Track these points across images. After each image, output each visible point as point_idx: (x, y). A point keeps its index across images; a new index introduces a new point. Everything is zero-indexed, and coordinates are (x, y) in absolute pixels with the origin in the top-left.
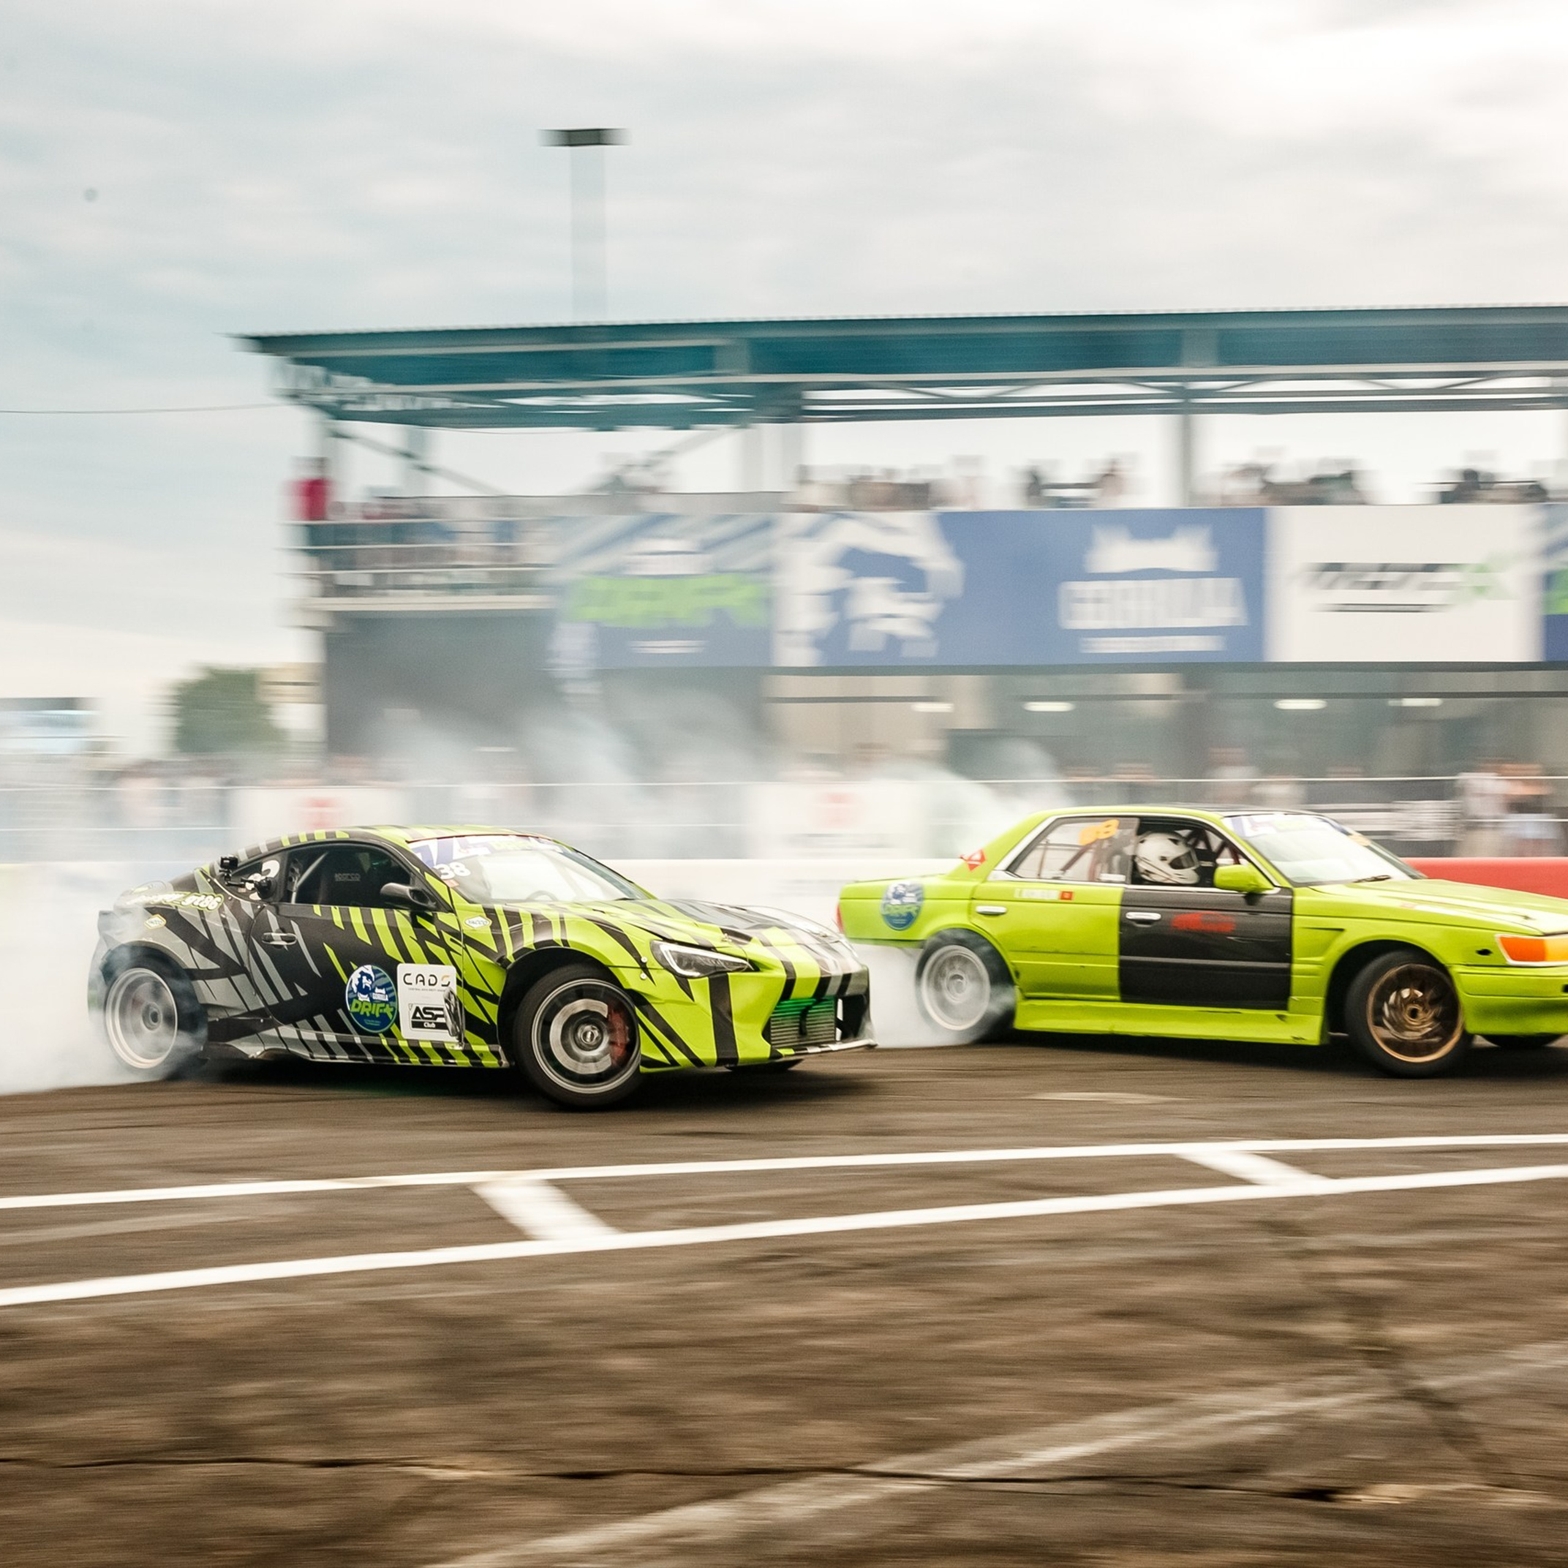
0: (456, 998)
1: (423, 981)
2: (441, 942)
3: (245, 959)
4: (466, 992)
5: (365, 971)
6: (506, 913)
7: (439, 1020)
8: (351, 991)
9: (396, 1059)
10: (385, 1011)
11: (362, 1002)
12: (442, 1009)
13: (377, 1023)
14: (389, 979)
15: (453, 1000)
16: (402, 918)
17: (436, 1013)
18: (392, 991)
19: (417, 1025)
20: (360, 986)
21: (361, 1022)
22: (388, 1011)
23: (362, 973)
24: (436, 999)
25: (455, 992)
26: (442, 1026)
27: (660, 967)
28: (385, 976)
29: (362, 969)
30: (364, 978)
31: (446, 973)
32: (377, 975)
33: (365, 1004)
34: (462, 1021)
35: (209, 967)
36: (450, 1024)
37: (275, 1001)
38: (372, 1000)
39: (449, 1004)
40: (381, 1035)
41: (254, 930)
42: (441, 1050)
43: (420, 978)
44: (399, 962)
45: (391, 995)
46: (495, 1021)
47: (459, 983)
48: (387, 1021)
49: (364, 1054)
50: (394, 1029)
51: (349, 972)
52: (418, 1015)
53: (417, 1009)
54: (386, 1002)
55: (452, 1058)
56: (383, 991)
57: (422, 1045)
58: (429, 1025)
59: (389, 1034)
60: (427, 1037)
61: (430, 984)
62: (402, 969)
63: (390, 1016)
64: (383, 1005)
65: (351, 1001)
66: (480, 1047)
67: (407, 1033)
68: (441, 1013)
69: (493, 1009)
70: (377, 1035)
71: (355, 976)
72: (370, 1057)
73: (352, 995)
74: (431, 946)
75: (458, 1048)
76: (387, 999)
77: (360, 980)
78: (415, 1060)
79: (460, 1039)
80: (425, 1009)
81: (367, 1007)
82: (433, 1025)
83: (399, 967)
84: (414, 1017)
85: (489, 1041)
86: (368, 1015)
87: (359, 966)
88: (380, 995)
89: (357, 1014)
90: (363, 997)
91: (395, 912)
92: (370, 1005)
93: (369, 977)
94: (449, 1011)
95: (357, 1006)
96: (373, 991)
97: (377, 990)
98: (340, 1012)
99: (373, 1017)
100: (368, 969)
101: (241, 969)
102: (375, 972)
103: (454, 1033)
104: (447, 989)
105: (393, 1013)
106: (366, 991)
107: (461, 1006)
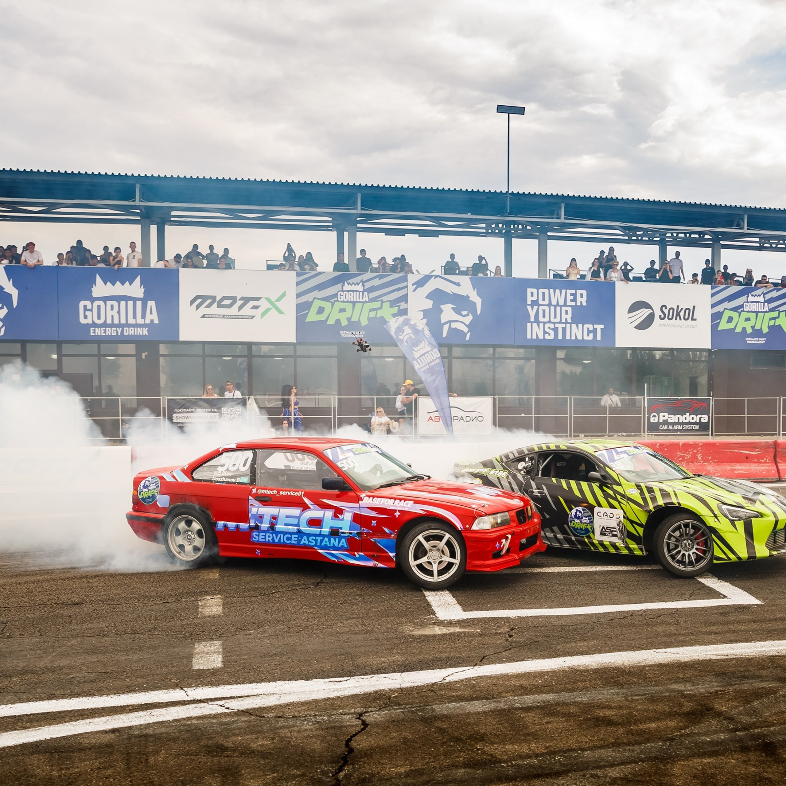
0: (623, 524)
1: (607, 515)
2: (616, 499)
4: (628, 521)
6: (646, 487)
7: (614, 533)
8: (571, 517)
9: (592, 548)
10: (587, 527)
11: (576, 523)
12: (615, 528)
13: (583, 532)
14: (590, 513)
15: (621, 525)
16: (595, 486)
17: (612, 529)
19: (602, 534)
20: (576, 516)
21: (575, 531)
22: (589, 527)
23: (577, 510)
24: (613, 523)
25: (622, 521)
26: (615, 536)
27: (722, 515)
28: (588, 512)
29: (577, 508)
30: (578, 512)
31: (619, 513)
32: (584, 512)
34: (625, 534)
36: (619, 535)
38: (581, 522)
39: (619, 526)
40: (585, 537)
41: (525, 488)
42: (614, 545)
43: (605, 514)
44: (595, 507)
45: (591, 520)
46: (642, 535)
47: (624, 517)
48: (588, 532)
49: (576, 545)
50: (591, 535)
51: (571, 509)
52: (604, 530)
53: (603, 527)
54: (588, 524)
55: (620, 550)
56: (587, 519)
57: (605, 543)
58: (609, 535)
59: (589, 537)
60: (607, 540)
61: (610, 517)
62: (597, 509)
63: (590, 530)
65: (571, 522)
66: (633, 545)
67: (597, 537)
68: (615, 530)
69: (641, 530)
70: (583, 537)
71: (574, 511)
72: (579, 547)
73: (571, 519)
74: (610, 500)
75: (622, 545)
76: (589, 522)
77: (576, 513)
78: (601, 549)
79: (623, 541)
80: (607, 528)
82: (611, 535)
83: (595, 508)
84: (602, 530)
85: (637, 544)
86: (579, 528)
87: (576, 507)
88: (585, 520)
89: (573, 528)
90: (576, 520)
91: (592, 484)
92: (580, 524)
93: (580, 512)
94: (619, 529)
95: (574, 524)
96: (582, 518)
97: (584, 518)
98: (565, 526)
99: (581, 529)
100: (580, 509)
102: (583, 510)
103: (620, 539)
104: (619, 520)
105: (591, 528)
106: (578, 518)
107: (625, 527)
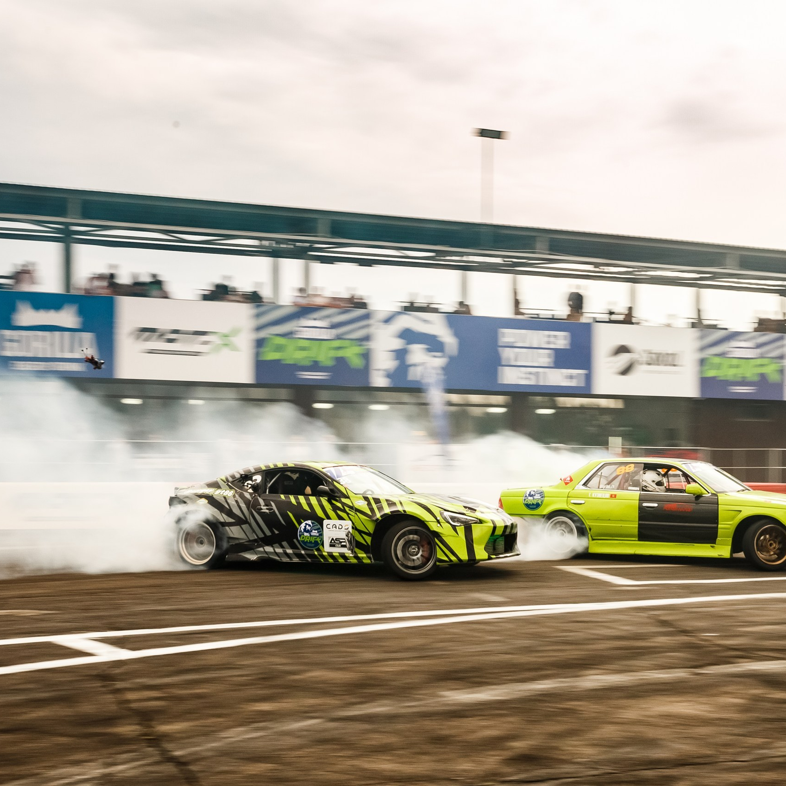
0: (351, 534)
1: (336, 527)
2: (344, 511)
3: (248, 517)
4: (356, 532)
5: (308, 523)
6: (374, 499)
7: (343, 544)
8: (301, 531)
9: (322, 560)
10: (317, 540)
11: (306, 536)
12: (344, 539)
13: (313, 545)
14: (319, 526)
15: (350, 535)
16: (324, 500)
17: (341, 540)
18: (321, 531)
19: (332, 545)
20: (305, 530)
21: (305, 545)
22: (318, 540)
23: (306, 524)
24: (342, 535)
25: (351, 532)
26: (344, 546)
27: (445, 522)
28: (317, 525)
29: (306, 522)
30: (307, 526)
31: (347, 524)
32: (314, 525)
33: (307, 537)
34: (354, 544)
35: (230, 521)
36: (348, 545)
37: (262, 536)
38: (311, 535)
39: (348, 537)
40: (314, 550)
41: (252, 505)
42: (343, 556)
43: (334, 526)
44: (324, 519)
45: (320, 533)
46: (370, 544)
47: (353, 528)
48: (318, 544)
49: (306, 558)
50: (321, 547)
51: (300, 523)
52: (333, 541)
53: (333, 539)
54: (317, 536)
55: (349, 560)
56: (316, 531)
57: (334, 554)
58: (338, 546)
59: (318, 550)
60: (336, 551)
61: (339, 529)
62: (326, 522)
63: (319, 542)
64: (316, 537)
65: (300, 536)
66: (362, 555)
67: (327, 549)
68: (344, 541)
69: (369, 539)
70: (312, 550)
71: (303, 525)
72: (309, 560)
73: (301, 533)
74: (339, 512)
75: (351, 555)
76: (318, 535)
77: (305, 527)
78: (331, 561)
79: (352, 551)
80: (336, 539)
81: (308, 538)
82: (340, 546)
83: (324, 521)
84: (331, 542)
85: (366, 553)
86: (308, 541)
87: (305, 521)
88: (315, 533)
89: (303, 541)
90: (306, 534)
91: (321, 498)
92: (310, 538)
93: (309, 525)
94: (348, 540)
95: (303, 538)
96: (311, 531)
97: (313, 531)
98: (295, 540)
99: (311, 542)
100: (309, 522)
101: (246, 522)
102: (312, 523)
103: (349, 549)
104: (347, 531)
105: (321, 541)
106: (308, 531)
107: (353, 537)
